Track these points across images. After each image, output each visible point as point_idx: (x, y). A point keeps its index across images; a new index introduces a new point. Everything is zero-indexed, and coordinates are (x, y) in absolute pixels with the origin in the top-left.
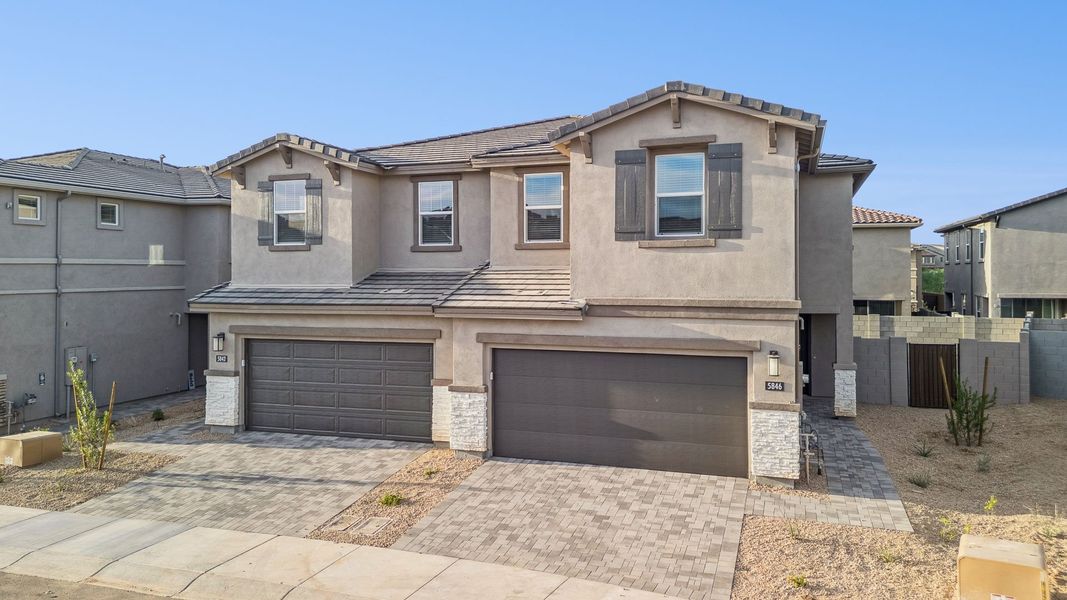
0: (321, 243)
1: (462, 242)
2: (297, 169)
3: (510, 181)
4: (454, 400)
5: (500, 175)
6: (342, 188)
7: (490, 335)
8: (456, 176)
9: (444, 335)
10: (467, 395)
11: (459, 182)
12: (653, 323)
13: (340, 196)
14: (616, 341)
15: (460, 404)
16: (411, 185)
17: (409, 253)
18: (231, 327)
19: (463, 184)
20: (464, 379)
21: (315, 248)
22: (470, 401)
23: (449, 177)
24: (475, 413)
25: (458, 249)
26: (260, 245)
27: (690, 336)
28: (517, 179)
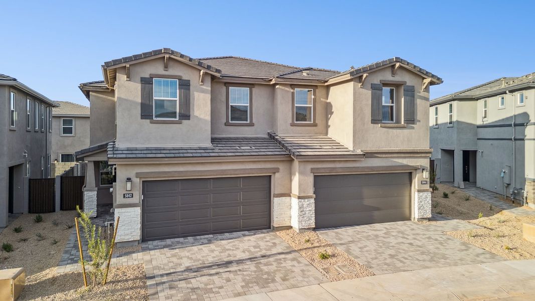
0: (189, 119)
1: (254, 121)
2: (171, 72)
3: (288, 91)
4: (300, 203)
5: (283, 88)
6: (204, 87)
7: (318, 169)
8: (251, 86)
9: (281, 171)
10: (306, 200)
11: (253, 89)
12: (385, 160)
13: (203, 91)
14: (372, 168)
15: (303, 205)
16: (224, 88)
17: (223, 126)
18: (137, 173)
19: (255, 90)
20: (304, 192)
21: (185, 122)
22: (308, 203)
23: (248, 86)
24: (310, 209)
25: (252, 125)
26: (141, 119)
27: (398, 164)
28: (292, 91)
